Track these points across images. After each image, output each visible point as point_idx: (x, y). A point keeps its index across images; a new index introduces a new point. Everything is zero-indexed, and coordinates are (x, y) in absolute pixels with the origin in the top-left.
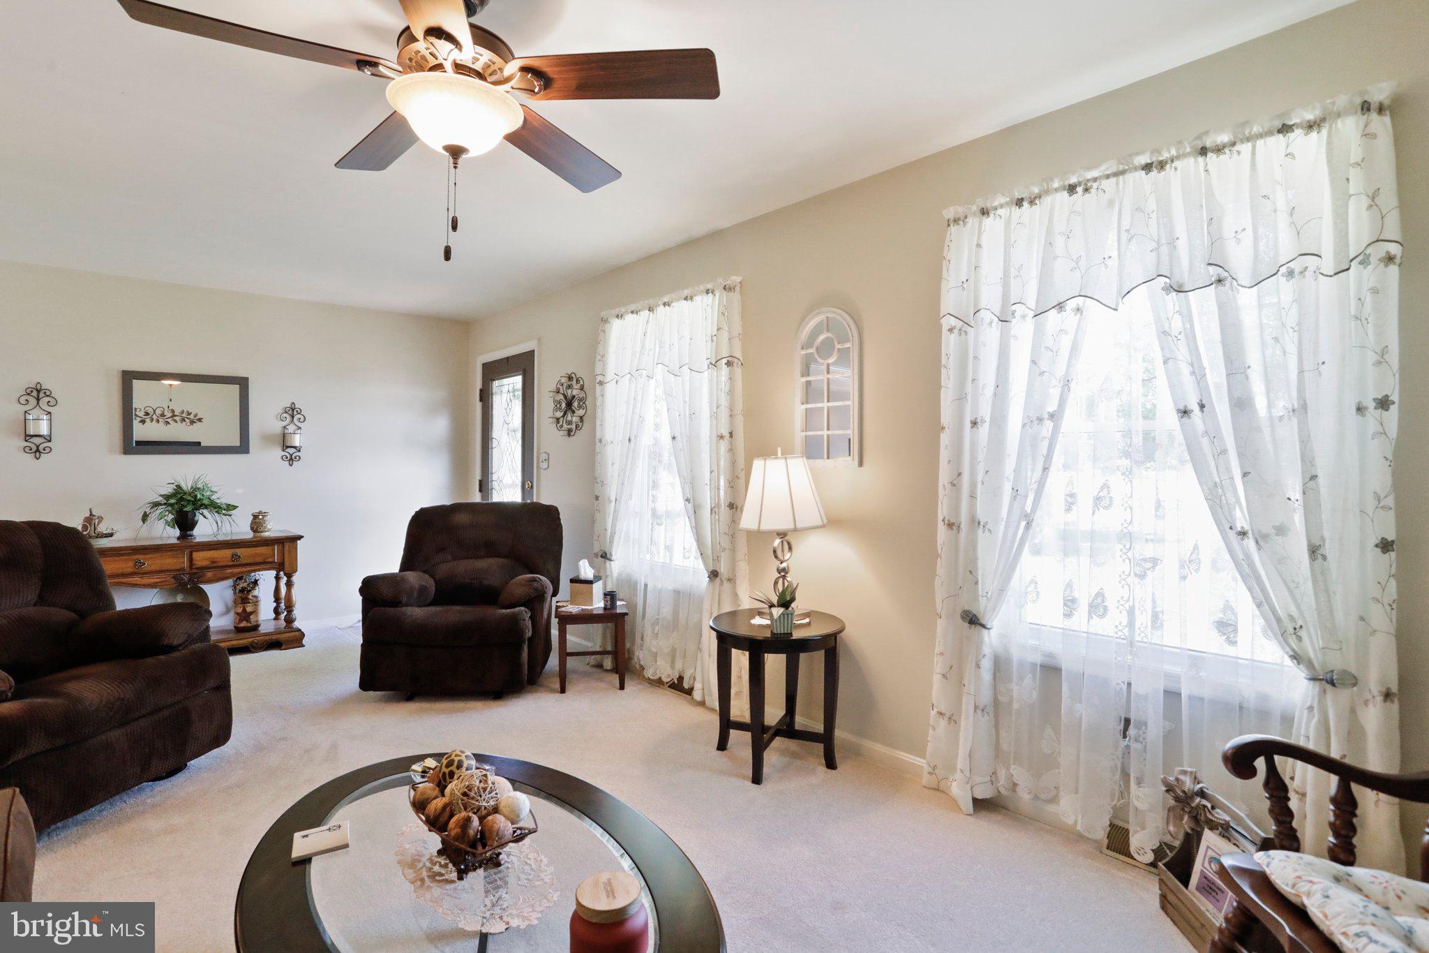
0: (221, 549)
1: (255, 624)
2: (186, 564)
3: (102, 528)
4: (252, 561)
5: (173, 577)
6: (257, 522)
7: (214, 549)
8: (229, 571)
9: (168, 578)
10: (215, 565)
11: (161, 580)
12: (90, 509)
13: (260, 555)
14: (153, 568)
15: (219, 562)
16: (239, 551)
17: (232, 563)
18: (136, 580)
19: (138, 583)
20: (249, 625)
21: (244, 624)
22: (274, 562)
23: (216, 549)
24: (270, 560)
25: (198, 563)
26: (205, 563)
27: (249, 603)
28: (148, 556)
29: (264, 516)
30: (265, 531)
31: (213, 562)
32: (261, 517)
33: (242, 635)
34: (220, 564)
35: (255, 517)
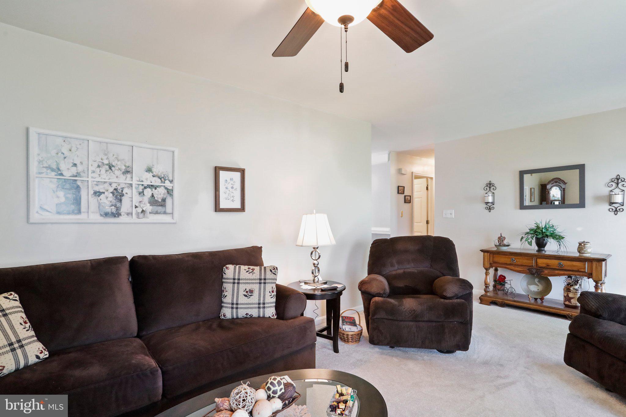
0: (552, 259)
1: (574, 305)
2: (534, 264)
3: (505, 242)
4: (570, 269)
5: (528, 270)
6: (581, 247)
7: (548, 259)
8: (557, 272)
9: (526, 269)
10: (549, 267)
11: (522, 270)
12: (501, 234)
13: (574, 266)
14: (518, 263)
15: (550, 266)
16: (562, 262)
17: (558, 268)
18: (512, 267)
19: (513, 269)
20: (570, 304)
21: (567, 303)
22: (585, 272)
23: (550, 259)
24: (583, 270)
25: (539, 264)
26: (544, 265)
27: (571, 292)
28: (517, 257)
29: (584, 244)
30: (585, 253)
31: (548, 266)
32: (583, 245)
33: (567, 309)
34: (551, 267)
35: (580, 244)
